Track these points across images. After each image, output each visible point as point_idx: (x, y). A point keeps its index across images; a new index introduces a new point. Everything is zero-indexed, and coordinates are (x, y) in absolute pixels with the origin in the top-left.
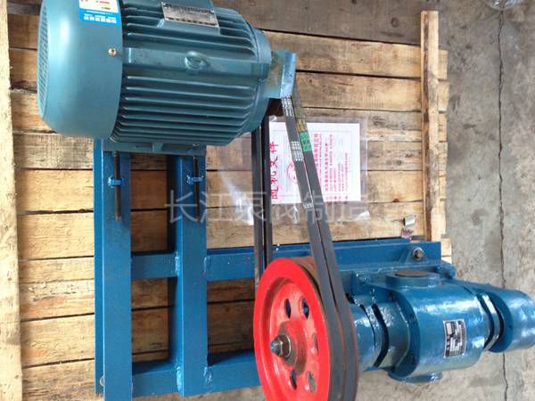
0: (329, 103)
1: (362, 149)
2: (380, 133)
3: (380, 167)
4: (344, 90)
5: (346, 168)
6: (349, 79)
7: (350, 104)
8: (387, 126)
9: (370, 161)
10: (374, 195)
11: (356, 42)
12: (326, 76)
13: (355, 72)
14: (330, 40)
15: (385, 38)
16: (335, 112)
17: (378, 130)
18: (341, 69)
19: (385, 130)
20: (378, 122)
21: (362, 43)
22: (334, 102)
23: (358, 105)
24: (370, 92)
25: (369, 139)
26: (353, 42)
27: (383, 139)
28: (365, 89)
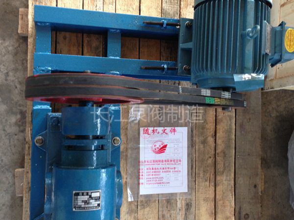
0: (199, 170)
1: (172, 194)
2: (182, 208)
3: (160, 209)
4: (206, 181)
5: (160, 183)
6: (213, 184)
7: (198, 185)
8: (186, 214)
9: (164, 202)
10: (143, 205)
11: (233, 189)
12: (213, 168)
14: (233, 171)
15: (237, 210)
16: (194, 174)
17: (183, 207)
18: (218, 178)
20: (188, 206)
21: (233, 193)
22: (199, 174)
23: (198, 191)
24: (206, 200)
25: (178, 200)
27: (178, 211)
28: (208, 196)
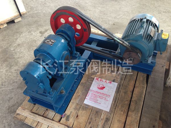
2: (103, 119)
4: (122, 111)
10: (83, 108)
11: (138, 123)
13: (127, 118)
14: (140, 113)
16: (115, 105)
18: (129, 113)
19: (104, 122)
24: (119, 121)
26: (139, 121)
